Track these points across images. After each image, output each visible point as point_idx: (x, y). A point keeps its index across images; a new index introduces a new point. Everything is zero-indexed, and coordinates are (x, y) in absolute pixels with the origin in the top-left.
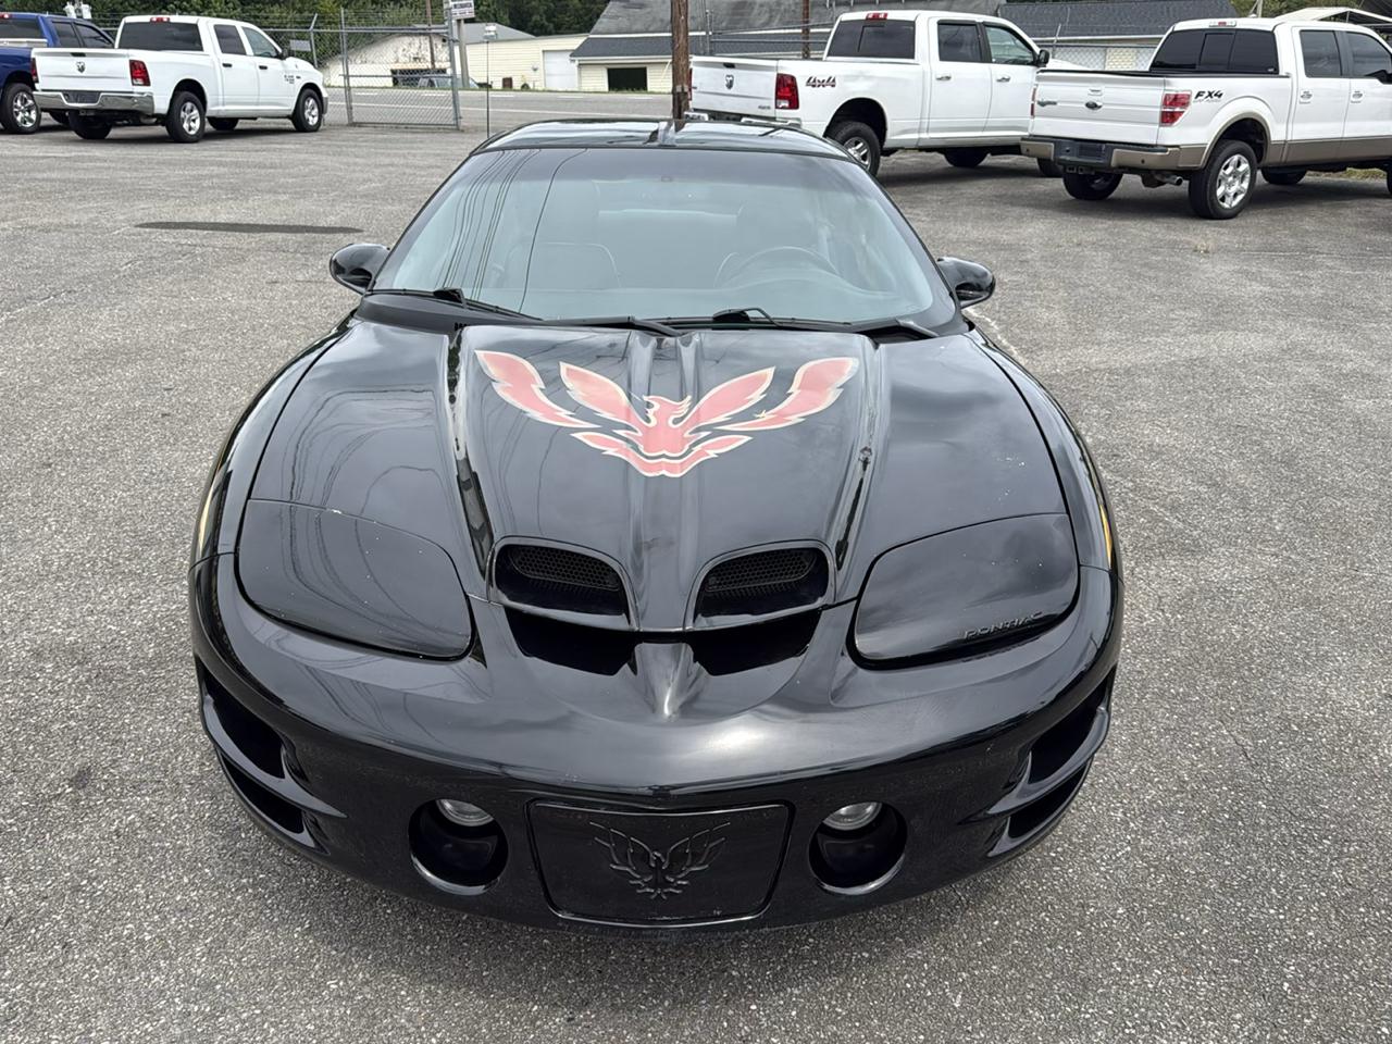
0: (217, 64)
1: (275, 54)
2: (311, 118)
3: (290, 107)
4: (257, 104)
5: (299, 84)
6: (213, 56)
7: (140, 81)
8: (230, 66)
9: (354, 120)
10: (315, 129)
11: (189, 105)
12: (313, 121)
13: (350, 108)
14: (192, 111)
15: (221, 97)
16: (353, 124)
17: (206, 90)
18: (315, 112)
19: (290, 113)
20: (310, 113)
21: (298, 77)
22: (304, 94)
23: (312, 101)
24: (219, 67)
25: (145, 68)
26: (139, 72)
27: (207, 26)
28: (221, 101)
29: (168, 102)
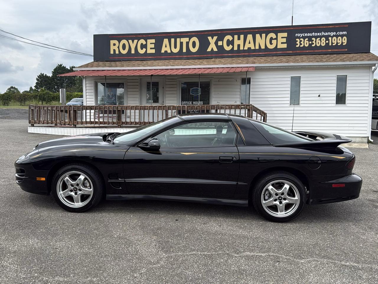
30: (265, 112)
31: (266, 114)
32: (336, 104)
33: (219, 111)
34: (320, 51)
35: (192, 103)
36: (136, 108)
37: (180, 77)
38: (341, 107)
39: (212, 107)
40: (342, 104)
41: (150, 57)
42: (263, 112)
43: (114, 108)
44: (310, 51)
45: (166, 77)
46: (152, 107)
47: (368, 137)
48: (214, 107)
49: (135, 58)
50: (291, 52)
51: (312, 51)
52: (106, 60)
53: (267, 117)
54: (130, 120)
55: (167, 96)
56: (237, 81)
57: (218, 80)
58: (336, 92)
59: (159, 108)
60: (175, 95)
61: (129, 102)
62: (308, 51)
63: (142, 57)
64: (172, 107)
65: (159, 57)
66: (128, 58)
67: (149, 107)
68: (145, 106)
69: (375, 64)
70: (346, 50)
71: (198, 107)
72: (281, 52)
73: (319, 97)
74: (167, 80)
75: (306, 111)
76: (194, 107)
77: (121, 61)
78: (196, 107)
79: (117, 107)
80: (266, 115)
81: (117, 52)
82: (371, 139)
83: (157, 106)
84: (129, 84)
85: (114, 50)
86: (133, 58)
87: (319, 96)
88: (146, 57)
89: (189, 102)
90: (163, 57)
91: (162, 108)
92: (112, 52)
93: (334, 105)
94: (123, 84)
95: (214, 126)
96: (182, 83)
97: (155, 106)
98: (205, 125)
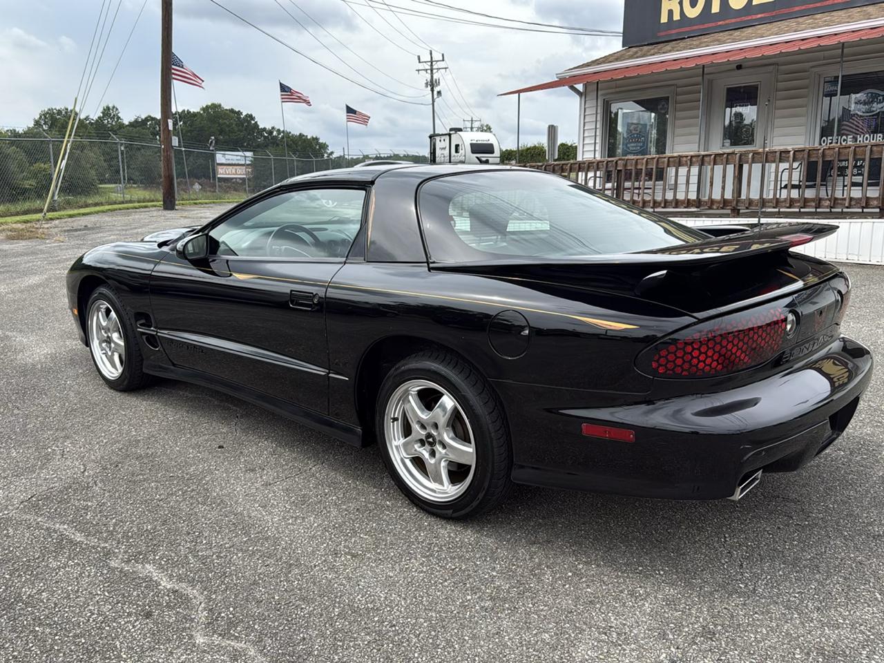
35: (855, 139)
36: (691, 161)
37: (821, 62)
41: (759, 16)
43: (610, 164)
45: (780, 67)
46: (699, 156)
49: (720, 25)
52: (650, 42)
54: (675, 195)
55: (777, 122)
59: (718, 158)
60: (803, 120)
61: (676, 147)
63: (738, 20)
64: (750, 155)
65: (786, 11)
66: (701, 27)
67: (692, 157)
68: (680, 157)
74: (781, 77)
76: (815, 152)
77: (684, 38)
78: (821, 151)
79: (616, 162)
81: (677, 17)
83: (711, 155)
84: (679, 98)
85: (671, 12)
86: (713, 24)
88: (750, 18)
89: (844, 137)
90: (797, 9)
91: (725, 160)
92: (664, 19)
94: (667, 99)
95: (878, 210)
96: (827, 79)
97: (707, 155)
98: (847, 205)
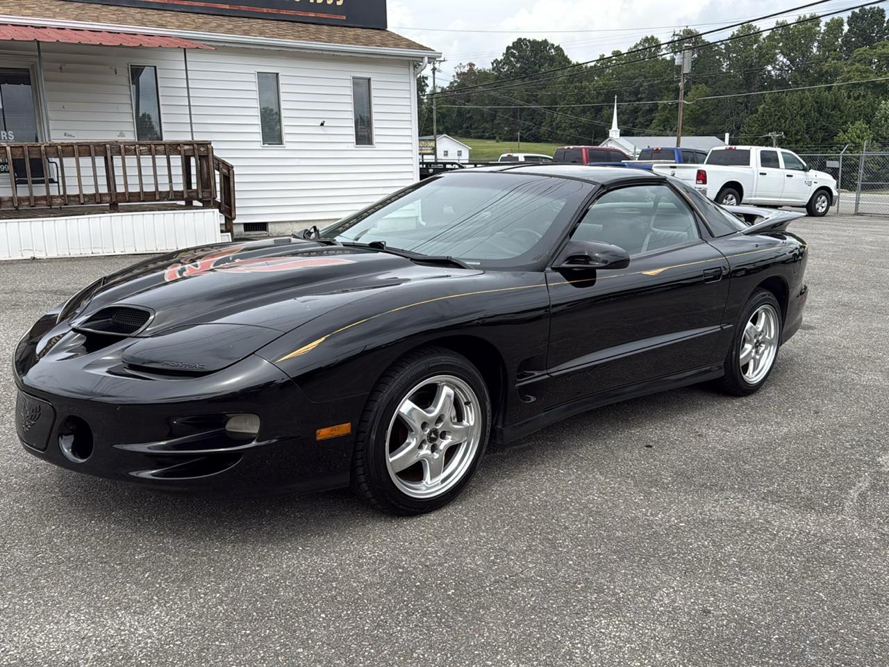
0: (756, 172)
1: (802, 168)
2: (820, 208)
3: (806, 200)
4: (780, 198)
5: (815, 187)
6: (755, 169)
7: (701, 182)
8: (765, 174)
9: (859, 212)
10: (823, 215)
11: (730, 196)
12: (821, 210)
13: (857, 204)
14: (732, 199)
15: (754, 192)
16: (857, 214)
17: (744, 188)
18: (825, 204)
19: (805, 204)
20: (820, 205)
21: (815, 183)
22: (820, 192)
23: (823, 198)
24: (756, 175)
25: (706, 175)
26: (702, 177)
27: (755, 152)
28: (754, 194)
29: (716, 193)
30: (230, 162)
31: (232, 167)
32: (357, 144)
33: (120, 161)
34: (292, 13)
38: (364, 151)
39: (97, 148)
40: (365, 144)
42: (224, 163)
44: (270, 11)
47: (417, 217)
48: (102, 149)
50: (227, 7)
51: (274, 11)
53: (235, 176)
56: (118, 74)
57: (59, 65)
58: (353, 117)
62: (265, 10)
69: (422, 58)
70: (344, 18)
71: (49, 149)
72: (202, 4)
73: (322, 127)
75: (298, 160)
80: (233, 171)
82: (423, 220)
87: (322, 124)
93: (353, 146)
